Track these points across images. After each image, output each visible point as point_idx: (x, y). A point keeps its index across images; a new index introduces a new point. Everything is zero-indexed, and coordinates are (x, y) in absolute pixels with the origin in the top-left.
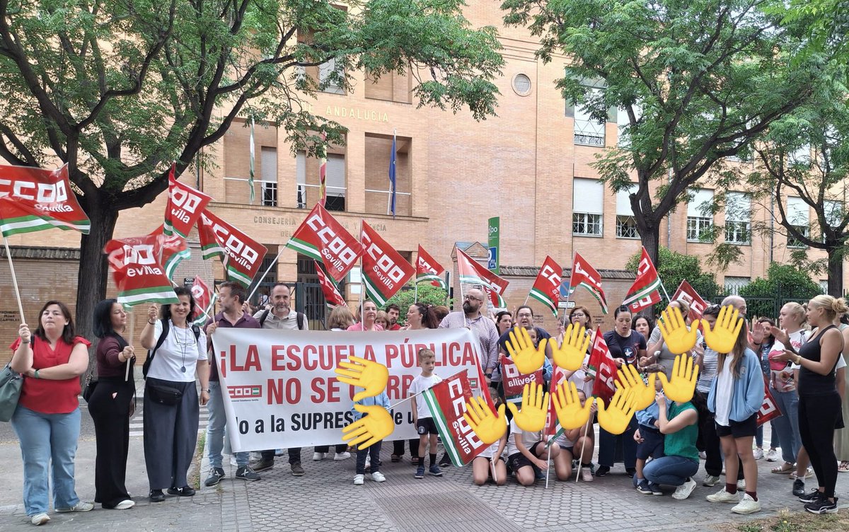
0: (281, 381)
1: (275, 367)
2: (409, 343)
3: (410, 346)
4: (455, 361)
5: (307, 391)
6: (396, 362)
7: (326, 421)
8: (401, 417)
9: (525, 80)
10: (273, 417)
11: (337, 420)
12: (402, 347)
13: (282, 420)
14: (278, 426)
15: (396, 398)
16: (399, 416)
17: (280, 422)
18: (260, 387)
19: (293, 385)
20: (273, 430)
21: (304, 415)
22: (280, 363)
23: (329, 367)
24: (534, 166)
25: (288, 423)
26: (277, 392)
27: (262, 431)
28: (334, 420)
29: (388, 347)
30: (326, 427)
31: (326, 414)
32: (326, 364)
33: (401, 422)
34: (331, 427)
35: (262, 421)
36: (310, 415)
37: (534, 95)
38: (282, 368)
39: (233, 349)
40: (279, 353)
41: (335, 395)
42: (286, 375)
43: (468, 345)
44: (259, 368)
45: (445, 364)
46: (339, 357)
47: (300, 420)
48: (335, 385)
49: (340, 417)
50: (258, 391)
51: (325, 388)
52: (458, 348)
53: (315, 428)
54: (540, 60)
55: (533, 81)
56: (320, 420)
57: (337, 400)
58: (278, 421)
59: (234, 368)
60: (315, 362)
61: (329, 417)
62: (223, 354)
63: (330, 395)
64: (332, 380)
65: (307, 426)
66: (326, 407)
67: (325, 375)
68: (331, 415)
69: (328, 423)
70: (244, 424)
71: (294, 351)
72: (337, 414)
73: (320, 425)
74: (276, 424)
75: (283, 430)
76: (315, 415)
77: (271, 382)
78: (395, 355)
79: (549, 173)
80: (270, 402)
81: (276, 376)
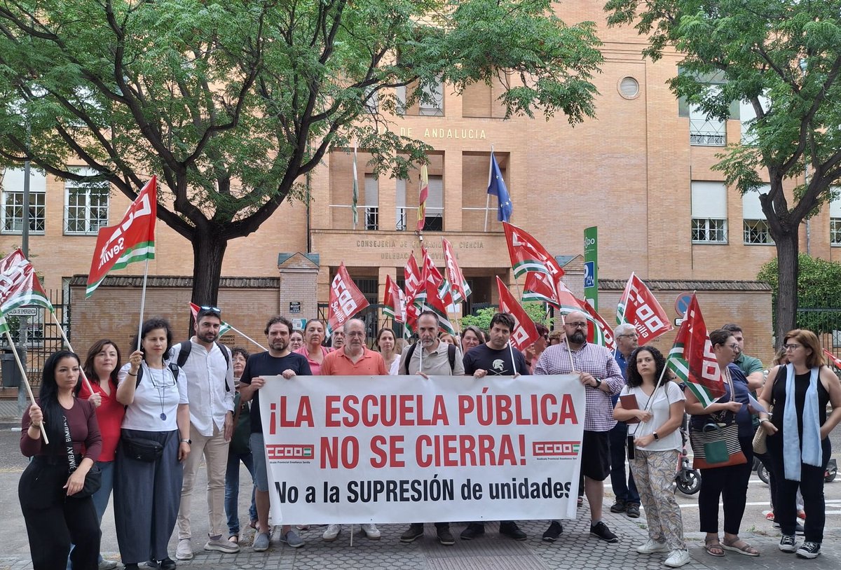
0: (335, 440)
1: (330, 423)
2: (488, 393)
3: (489, 398)
4: (550, 418)
5: (366, 454)
6: (471, 417)
7: (389, 491)
8: (480, 490)
9: (632, 83)
10: (326, 484)
11: (403, 491)
12: (479, 398)
13: (337, 489)
14: (332, 496)
15: (472, 465)
16: (477, 488)
17: (335, 491)
18: (312, 447)
19: (350, 444)
20: (326, 501)
21: (362, 483)
22: (335, 417)
23: (392, 423)
24: (645, 172)
25: (344, 493)
26: (332, 454)
27: (313, 500)
28: (398, 491)
29: (462, 399)
30: (388, 499)
31: (389, 483)
32: (388, 418)
33: (481, 496)
34: (395, 499)
35: (313, 489)
36: (369, 483)
37: (642, 97)
38: (337, 424)
39: (284, 400)
40: (335, 405)
41: (399, 457)
42: (342, 432)
43: (567, 398)
44: (311, 424)
45: (536, 422)
46: (405, 410)
47: (358, 489)
48: (398, 445)
49: (405, 486)
50: (310, 452)
51: (386, 448)
52: (554, 402)
53: (375, 500)
54: (649, 58)
55: (641, 83)
56: (381, 490)
57: (402, 464)
58: (332, 490)
59: (285, 423)
60: (375, 417)
61: (392, 486)
62: (273, 406)
63: (393, 457)
64: (394, 439)
65: (366, 497)
66: (387, 474)
67: (387, 432)
68: (394, 483)
69: (392, 494)
70: (293, 491)
71: (351, 403)
72: (402, 483)
73: (382, 496)
74: (329, 493)
75: (337, 500)
76: (376, 483)
77: (324, 441)
78: (470, 409)
79: (662, 177)
80: (323, 466)
81: (330, 433)
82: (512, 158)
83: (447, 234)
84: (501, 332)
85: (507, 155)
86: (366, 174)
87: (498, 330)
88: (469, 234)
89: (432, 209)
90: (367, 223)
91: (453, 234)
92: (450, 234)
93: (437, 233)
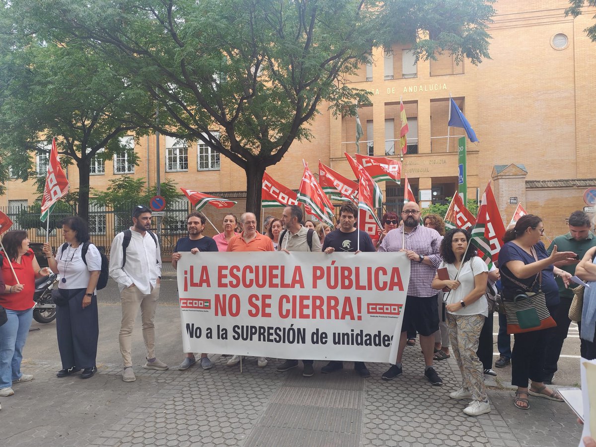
0: (224, 296)
1: (221, 285)
2: (335, 265)
3: (336, 268)
4: (381, 285)
5: (245, 307)
6: (322, 283)
7: (260, 334)
8: (326, 337)
10: (219, 326)
11: (270, 334)
12: (329, 268)
13: (226, 330)
14: (222, 335)
15: (321, 318)
16: (324, 336)
17: (224, 331)
18: (209, 301)
19: (234, 300)
20: (219, 338)
21: (243, 327)
22: (224, 281)
23: (263, 286)
25: (231, 333)
26: (223, 306)
27: (211, 337)
28: (266, 334)
29: (315, 269)
30: (260, 340)
31: (260, 328)
32: (261, 282)
33: (326, 341)
34: (264, 340)
35: (210, 329)
36: (247, 327)
38: (225, 285)
39: (192, 268)
40: (224, 272)
41: (267, 310)
42: (229, 291)
43: (396, 271)
44: (209, 285)
45: (370, 288)
46: (272, 276)
47: (240, 331)
48: (268, 301)
49: (271, 331)
50: (208, 304)
51: (259, 303)
52: (385, 273)
53: (251, 339)
56: (255, 333)
57: (269, 315)
58: (222, 331)
59: (193, 284)
60: (251, 281)
61: (262, 331)
62: (186, 272)
63: (263, 310)
64: (265, 297)
65: (245, 337)
66: (259, 321)
67: (260, 292)
68: (264, 328)
69: (262, 336)
70: (198, 330)
71: (235, 271)
72: (270, 328)
73: (256, 337)
74: (221, 333)
75: (226, 338)
76: (252, 327)
77: (217, 297)
78: (321, 277)
80: (217, 314)
81: (221, 291)
82: (466, 100)
83: (420, 155)
84: (347, 218)
85: (463, 99)
86: (367, 121)
87: (345, 217)
88: (436, 154)
89: (410, 140)
90: (368, 152)
91: (424, 155)
92: (422, 155)
93: (413, 155)
